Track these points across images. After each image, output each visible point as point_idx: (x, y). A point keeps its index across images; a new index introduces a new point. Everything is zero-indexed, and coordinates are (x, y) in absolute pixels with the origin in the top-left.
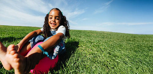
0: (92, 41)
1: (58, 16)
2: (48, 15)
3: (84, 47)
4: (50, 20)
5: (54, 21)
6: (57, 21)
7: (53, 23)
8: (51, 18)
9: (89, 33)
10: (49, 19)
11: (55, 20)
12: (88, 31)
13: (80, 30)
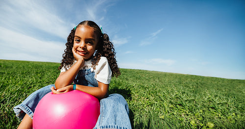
0: (146, 86)
1: (91, 38)
3: (136, 95)
9: (137, 73)
10: (75, 41)
11: (85, 46)
12: (136, 70)
13: (125, 69)
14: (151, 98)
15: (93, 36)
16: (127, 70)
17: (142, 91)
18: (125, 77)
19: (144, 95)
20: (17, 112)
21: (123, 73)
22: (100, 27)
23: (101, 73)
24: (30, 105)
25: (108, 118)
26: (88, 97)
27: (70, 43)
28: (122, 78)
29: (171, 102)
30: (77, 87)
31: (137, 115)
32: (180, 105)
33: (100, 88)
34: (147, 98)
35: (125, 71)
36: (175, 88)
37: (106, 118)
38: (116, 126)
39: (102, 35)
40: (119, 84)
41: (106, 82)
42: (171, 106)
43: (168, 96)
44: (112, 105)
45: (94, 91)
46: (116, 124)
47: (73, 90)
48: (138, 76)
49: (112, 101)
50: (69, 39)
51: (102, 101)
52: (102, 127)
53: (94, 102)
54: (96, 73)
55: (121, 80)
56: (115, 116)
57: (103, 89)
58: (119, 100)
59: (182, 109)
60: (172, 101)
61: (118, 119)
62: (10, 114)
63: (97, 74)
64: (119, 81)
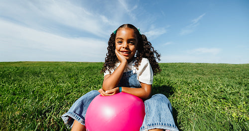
0: (189, 81)
2: (113, 36)
4: (118, 46)
5: (126, 48)
6: (132, 47)
7: (125, 52)
8: (121, 42)
9: (179, 67)
11: (128, 46)
13: (165, 64)
14: (195, 94)
15: (133, 36)
16: (167, 64)
17: (185, 87)
18: (167, 72)
19: (187, 91)
20: (65, 120)
21: (164, 68)
22: (138, 28)
23: (143, 74)
24: (78, 112)
25: (153, 117)
26: (133, 98)
27: (111, 46)
28: (163, 74)
29: (215, 97)
30: (123, 89)
31: (180, 112)
32: (224, 98)
33: (143, 89)
34: (191, 95)
35: (166, 66)
36: (220, 81)
37: (152, 118)
38: (161, 123)
39: (141, 35)
40: (160, 82)
41: (149, 83)
42: (215, 100)
43: (212, 90)
44: (156, 105)
45: (138, 92)
46: (160, 121)
47: (119, 92)
48: (180, 70)
49: (155, 101)
50: (109, 43)
51: (146, 102)
52: (149, 125)
53: (139, 103)
54: (138, 75)
55: (162, 78)
56: (160, 115)
57: (146, 89)
58: (162, 100)
59: (226, 103)
60: (217, 95)
61: (162, 117)
62: (59, 122)
63: (140, 75)
64: (160, 79)
